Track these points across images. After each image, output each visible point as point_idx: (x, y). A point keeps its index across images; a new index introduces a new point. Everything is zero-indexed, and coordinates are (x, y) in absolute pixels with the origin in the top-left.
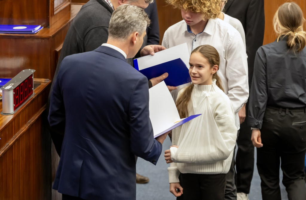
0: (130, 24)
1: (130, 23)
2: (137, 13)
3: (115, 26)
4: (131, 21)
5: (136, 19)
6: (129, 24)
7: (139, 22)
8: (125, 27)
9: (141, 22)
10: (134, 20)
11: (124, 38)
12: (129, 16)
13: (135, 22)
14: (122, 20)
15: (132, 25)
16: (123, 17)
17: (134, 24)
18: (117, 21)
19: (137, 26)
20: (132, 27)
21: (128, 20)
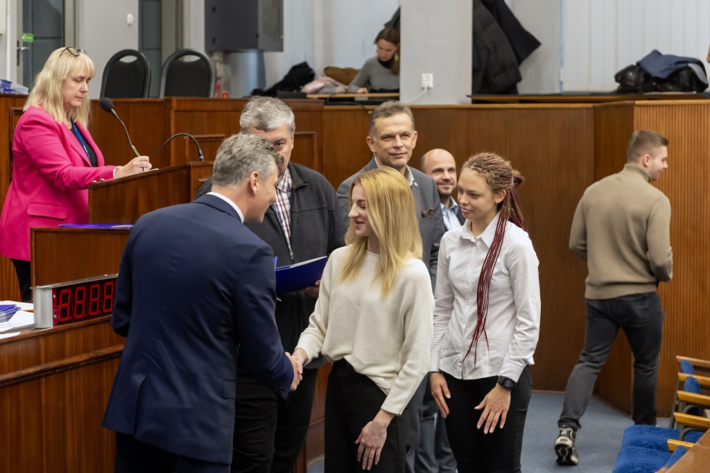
0: (241, 161)
1: (240, 158)
2: (252, 143)
3: (219, 167)
4: (242, 156)
5: (252, 153)
6: (239, 161)
7: (256, 157)
8: (234, 166)
9: (260, 156)
10: (248, 153)
11: (236, 183)
12: (239, 149)
13: (250, 157)
14: (229, 156)
15: (245, 163)
16: (230, 152)
17: (248, 161)
18: (222, 160)
19: (254, 163)
20: (245, 166)
21: (237, 155)
